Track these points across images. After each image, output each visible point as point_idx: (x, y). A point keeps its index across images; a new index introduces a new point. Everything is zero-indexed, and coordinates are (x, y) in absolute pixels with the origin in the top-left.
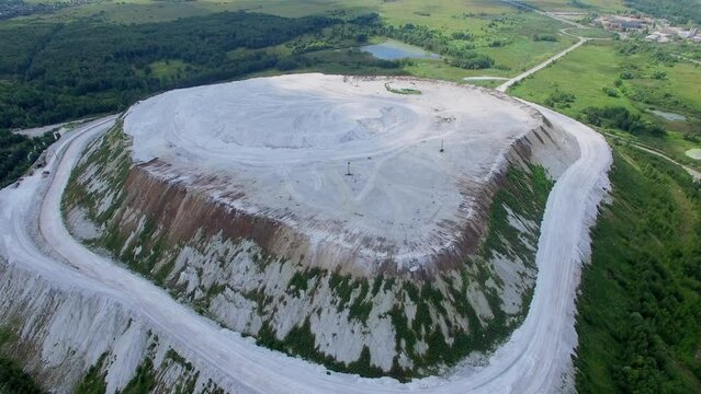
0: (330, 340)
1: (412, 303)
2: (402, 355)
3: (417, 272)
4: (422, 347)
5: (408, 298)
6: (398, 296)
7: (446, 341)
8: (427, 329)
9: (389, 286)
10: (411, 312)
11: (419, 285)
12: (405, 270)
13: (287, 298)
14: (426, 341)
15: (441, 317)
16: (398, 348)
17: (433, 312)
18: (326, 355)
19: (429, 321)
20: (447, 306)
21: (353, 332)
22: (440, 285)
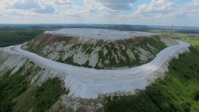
0: (77, 59)
1: (106, 50)
2: (100, 63)
3: (110, 43)
4: (107, 62)
5: (105, 49)
6: (102, 48)
7: (116, 61)
8: (110, 57)
9: (100, 46)
10: (105, 52)
11: (110, 46)
12: (106, 42)
13: (69, 51)
14: (109, 60)
15: (116, 55)
16: (99, 61)
17: (113, 53)
18: (75, 63)
19: (111, 55)
20: (119, 53)
21: (85, 57)
22: (117, 47)
